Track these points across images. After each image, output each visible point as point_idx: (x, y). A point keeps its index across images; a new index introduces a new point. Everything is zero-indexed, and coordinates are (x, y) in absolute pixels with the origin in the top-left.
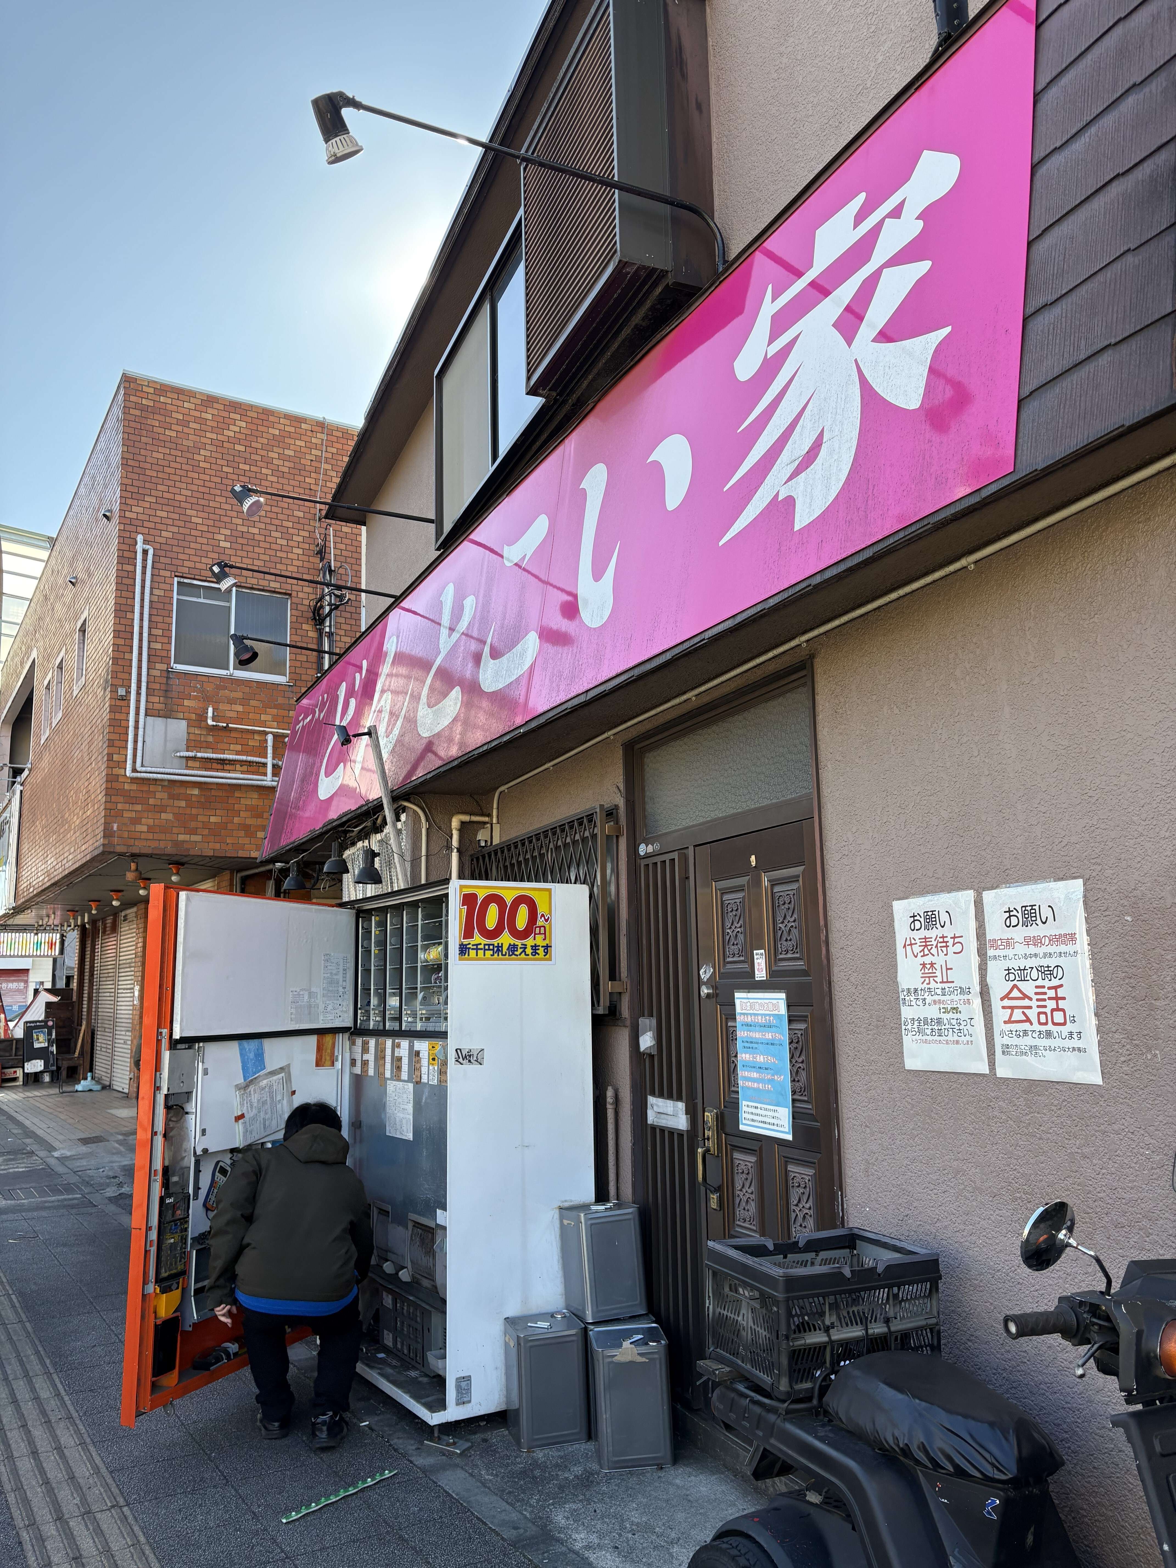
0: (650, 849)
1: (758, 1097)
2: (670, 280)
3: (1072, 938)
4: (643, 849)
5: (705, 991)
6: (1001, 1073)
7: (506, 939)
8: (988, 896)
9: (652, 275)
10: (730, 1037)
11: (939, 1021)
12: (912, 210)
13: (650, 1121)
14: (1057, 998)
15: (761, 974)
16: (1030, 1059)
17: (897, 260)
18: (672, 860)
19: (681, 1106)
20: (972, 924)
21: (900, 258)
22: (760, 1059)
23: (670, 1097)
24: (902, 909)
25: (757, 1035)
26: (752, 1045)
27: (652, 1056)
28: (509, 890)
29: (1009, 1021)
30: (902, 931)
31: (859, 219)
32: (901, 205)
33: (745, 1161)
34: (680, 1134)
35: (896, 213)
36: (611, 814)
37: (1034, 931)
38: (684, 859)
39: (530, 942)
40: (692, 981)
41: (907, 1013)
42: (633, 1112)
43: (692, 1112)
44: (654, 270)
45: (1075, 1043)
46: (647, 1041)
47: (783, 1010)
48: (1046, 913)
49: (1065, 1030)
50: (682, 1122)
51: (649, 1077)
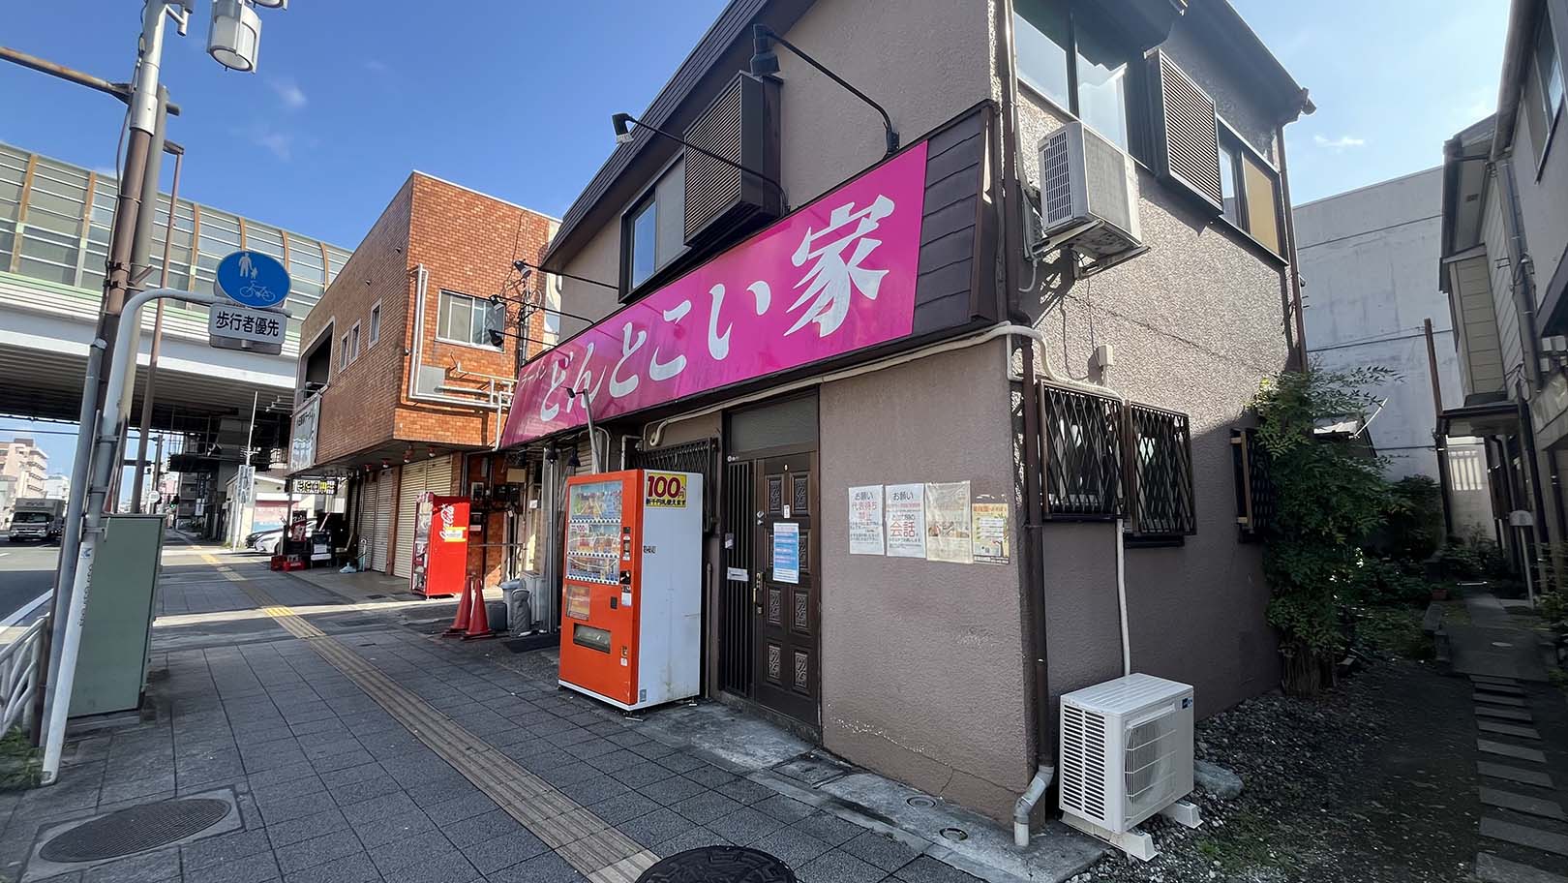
0: (734, 459)
1: (782, 566)
2: (761, 210)
3: (919, 505)
4: (729, 459)
5: (760, 522)
6: (888, 555)
7: (666, 497)
8: (887, 487)
9: (753, 208)
10: (771, 541)
11: (865, 535)
12: (875, 217)
13: (728, 578)
14: (912, 527)
15: (787, 515)
16: (900, 549)
17: (867, 236)
18: (746, 466)
19: (746, 571)
20: (881, 500)
21: (870, 235)
22: (785, 550)
23: (740, 567)
24: (853, 491)
25: (783, 541)
26: (780, 545)
27: (730, 550)
28: (668, 475)
29: (893, 535)
30: (852, 500)
31: (852, 212)
32: (869, 214)
33: (774, 593)
34: (744, 583)
35: (867, 216)
36: (714, 441)
37: (904, 501)
38: (751, 464)
39: (676, 499)
40: (752, 519)
41: (851, 532)
42: (720, 576)
43: (749, 573)
44: (754, 206)
45: (917, 543)
46: (729, 544)
47: (797, 530)
48: (909, 495)
49: (914, 539)
50: (745, 578)
51: (729, 559)
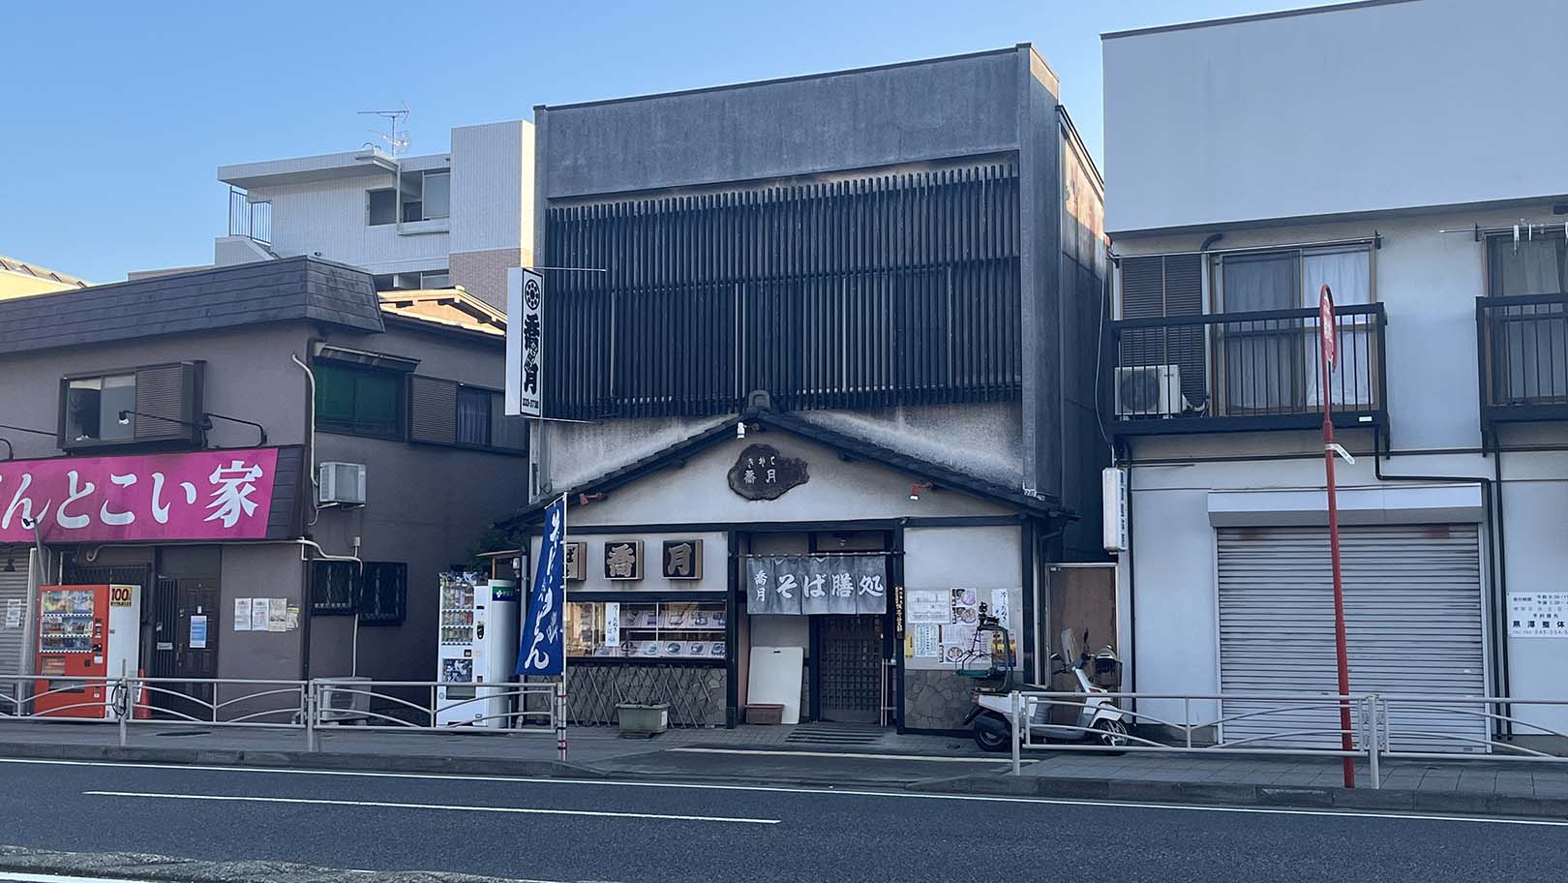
0: (162, 577)
1: (195, 639)
2: (192, 441)
3: (267, 607)
5: (181, 616)
6: (252, 630)
7: (121, 601)
10: (189, 626)
11: (242, 621)
12: (253, 475)
13: (158, 648)
14: (263, 617)
15: (199, 611)
18: (171, 581)
19: (171, 643)
20: (250, 605)
21: (250, 483)
22: (198, 630)
23: (166, 642)
24: (237, 600)
25: (197, 625)
26: (194, 628)
27: (160, 632)
28: (122, 587)
29: (255, 621)
30: (237, 604)
33: (190, 654)
34: (170, 651)
35: (249, 472)
36: (149, 564)
37: (260, 606)
38: (176, 580)
39: (127, 601)
40: (176, 613)
41: (235, 619)
42: (152, 647)
43: (174, 644)
45: (265, 624)
46: (159, 628)
47: (205, 619)
48: (263, 603)
50: (171, 648)
51: (158, 637)
